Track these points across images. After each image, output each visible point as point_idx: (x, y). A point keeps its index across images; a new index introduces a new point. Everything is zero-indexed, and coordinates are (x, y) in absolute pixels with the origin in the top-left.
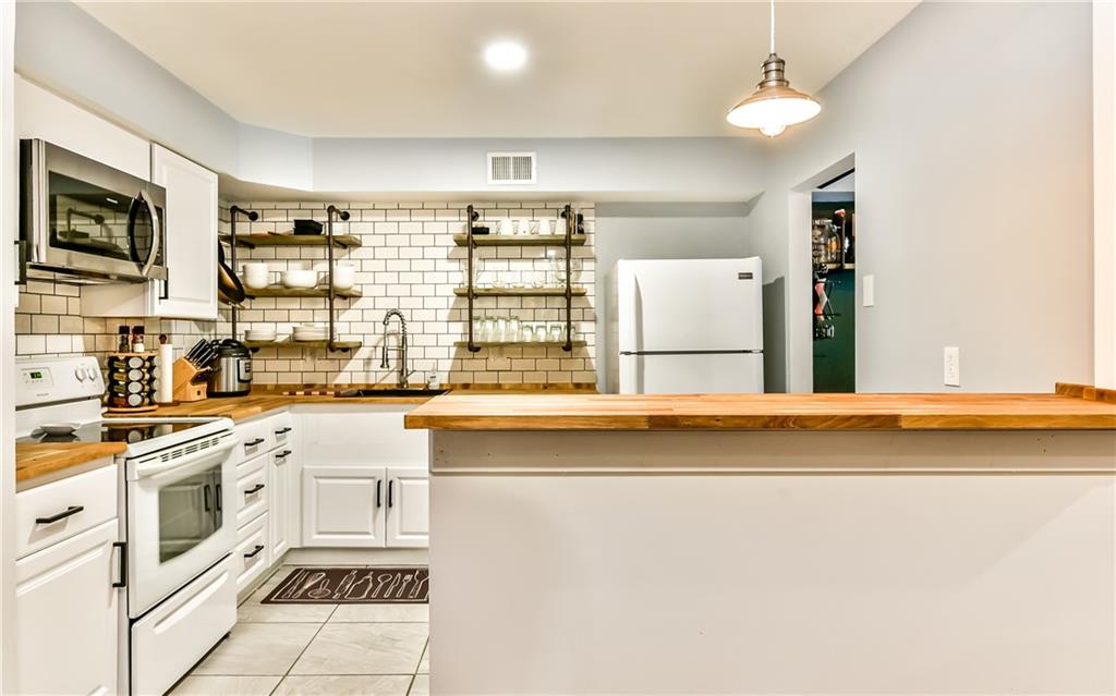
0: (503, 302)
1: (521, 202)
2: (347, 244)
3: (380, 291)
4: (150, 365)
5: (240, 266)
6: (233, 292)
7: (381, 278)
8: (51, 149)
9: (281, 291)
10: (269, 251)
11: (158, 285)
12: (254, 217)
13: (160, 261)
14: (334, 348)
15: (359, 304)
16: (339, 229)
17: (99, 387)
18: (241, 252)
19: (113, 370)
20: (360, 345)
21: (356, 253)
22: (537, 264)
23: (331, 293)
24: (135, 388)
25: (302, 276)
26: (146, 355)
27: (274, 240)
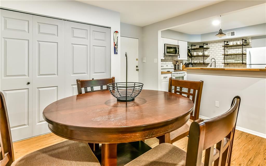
0: (233, 56)
1: (236, 39)
2: (207, 49)
3: (212, 55)
4: (179, 65)
5: (192, 53)
6: (190, 56)
7: (212, 53)
8: (167, 44)
9: (198, 56)
10: (197, 50)
11: (179, 56)
12: (195, 46)
13: (178, 54)
14: (204, 64)
15: (209, 57)
16: (205, 47)
17: (173, 67)
18: (192, 51)
19: (175, 66)
20: (209, 63)
21: (209, 50)
22: (239, 49)
23: (204, 56)
24: (177, 68)
25: (200, 54)
26: (178, 64)
27: (197, 49)
